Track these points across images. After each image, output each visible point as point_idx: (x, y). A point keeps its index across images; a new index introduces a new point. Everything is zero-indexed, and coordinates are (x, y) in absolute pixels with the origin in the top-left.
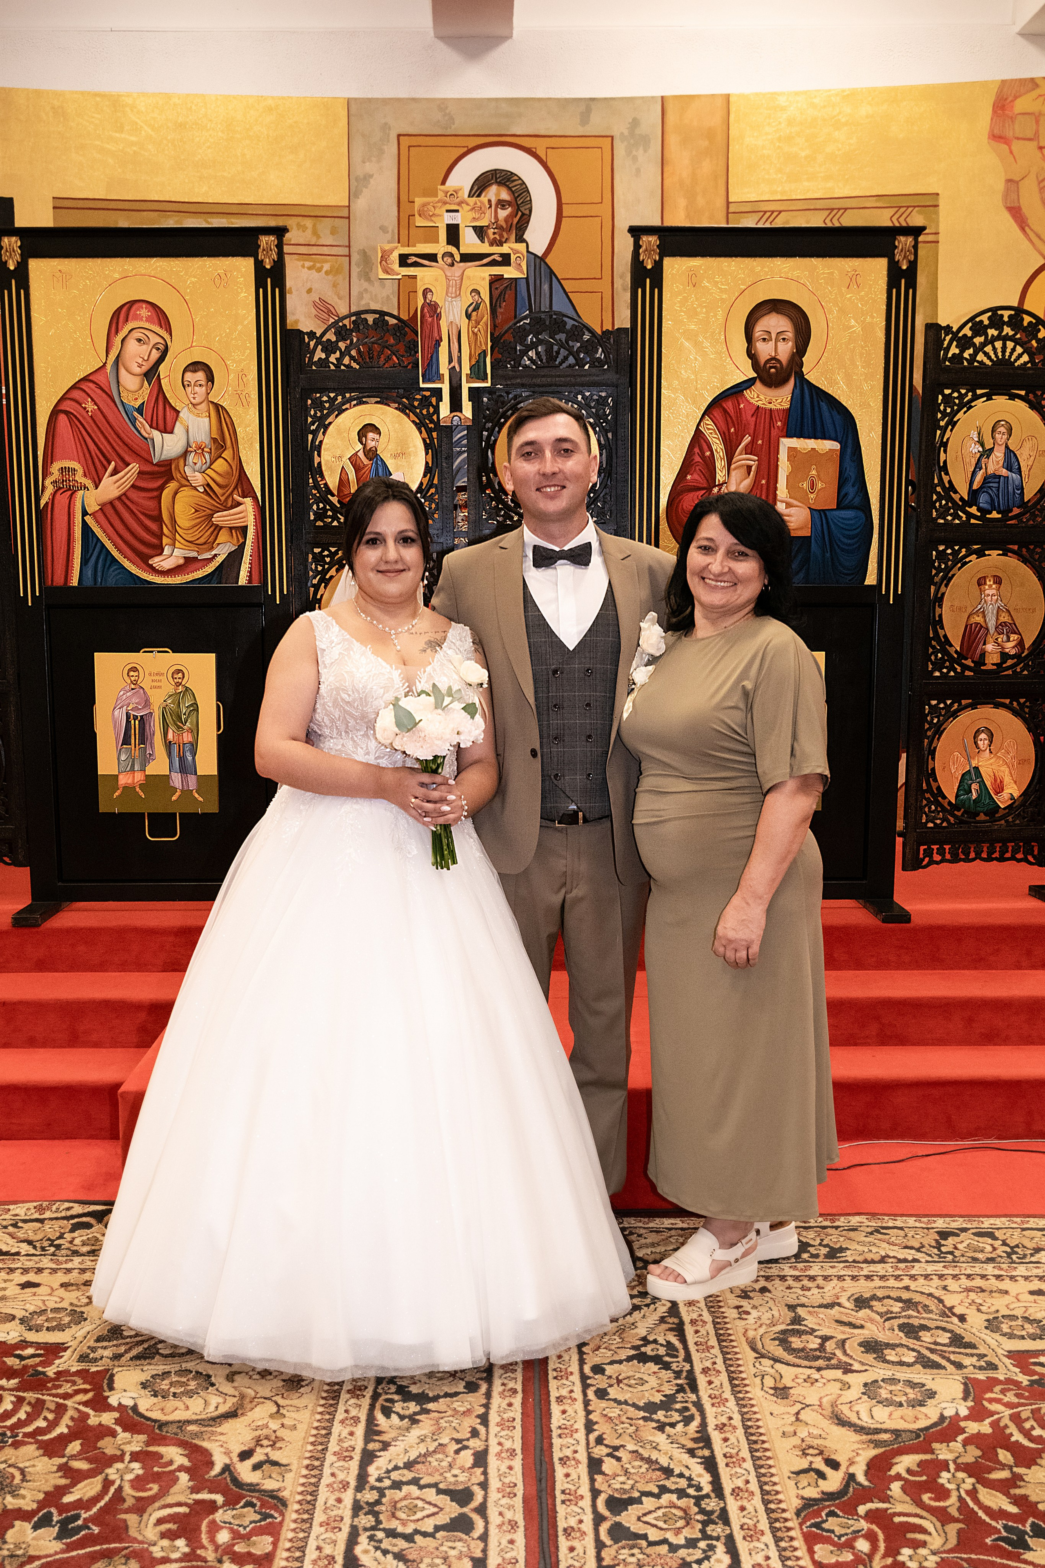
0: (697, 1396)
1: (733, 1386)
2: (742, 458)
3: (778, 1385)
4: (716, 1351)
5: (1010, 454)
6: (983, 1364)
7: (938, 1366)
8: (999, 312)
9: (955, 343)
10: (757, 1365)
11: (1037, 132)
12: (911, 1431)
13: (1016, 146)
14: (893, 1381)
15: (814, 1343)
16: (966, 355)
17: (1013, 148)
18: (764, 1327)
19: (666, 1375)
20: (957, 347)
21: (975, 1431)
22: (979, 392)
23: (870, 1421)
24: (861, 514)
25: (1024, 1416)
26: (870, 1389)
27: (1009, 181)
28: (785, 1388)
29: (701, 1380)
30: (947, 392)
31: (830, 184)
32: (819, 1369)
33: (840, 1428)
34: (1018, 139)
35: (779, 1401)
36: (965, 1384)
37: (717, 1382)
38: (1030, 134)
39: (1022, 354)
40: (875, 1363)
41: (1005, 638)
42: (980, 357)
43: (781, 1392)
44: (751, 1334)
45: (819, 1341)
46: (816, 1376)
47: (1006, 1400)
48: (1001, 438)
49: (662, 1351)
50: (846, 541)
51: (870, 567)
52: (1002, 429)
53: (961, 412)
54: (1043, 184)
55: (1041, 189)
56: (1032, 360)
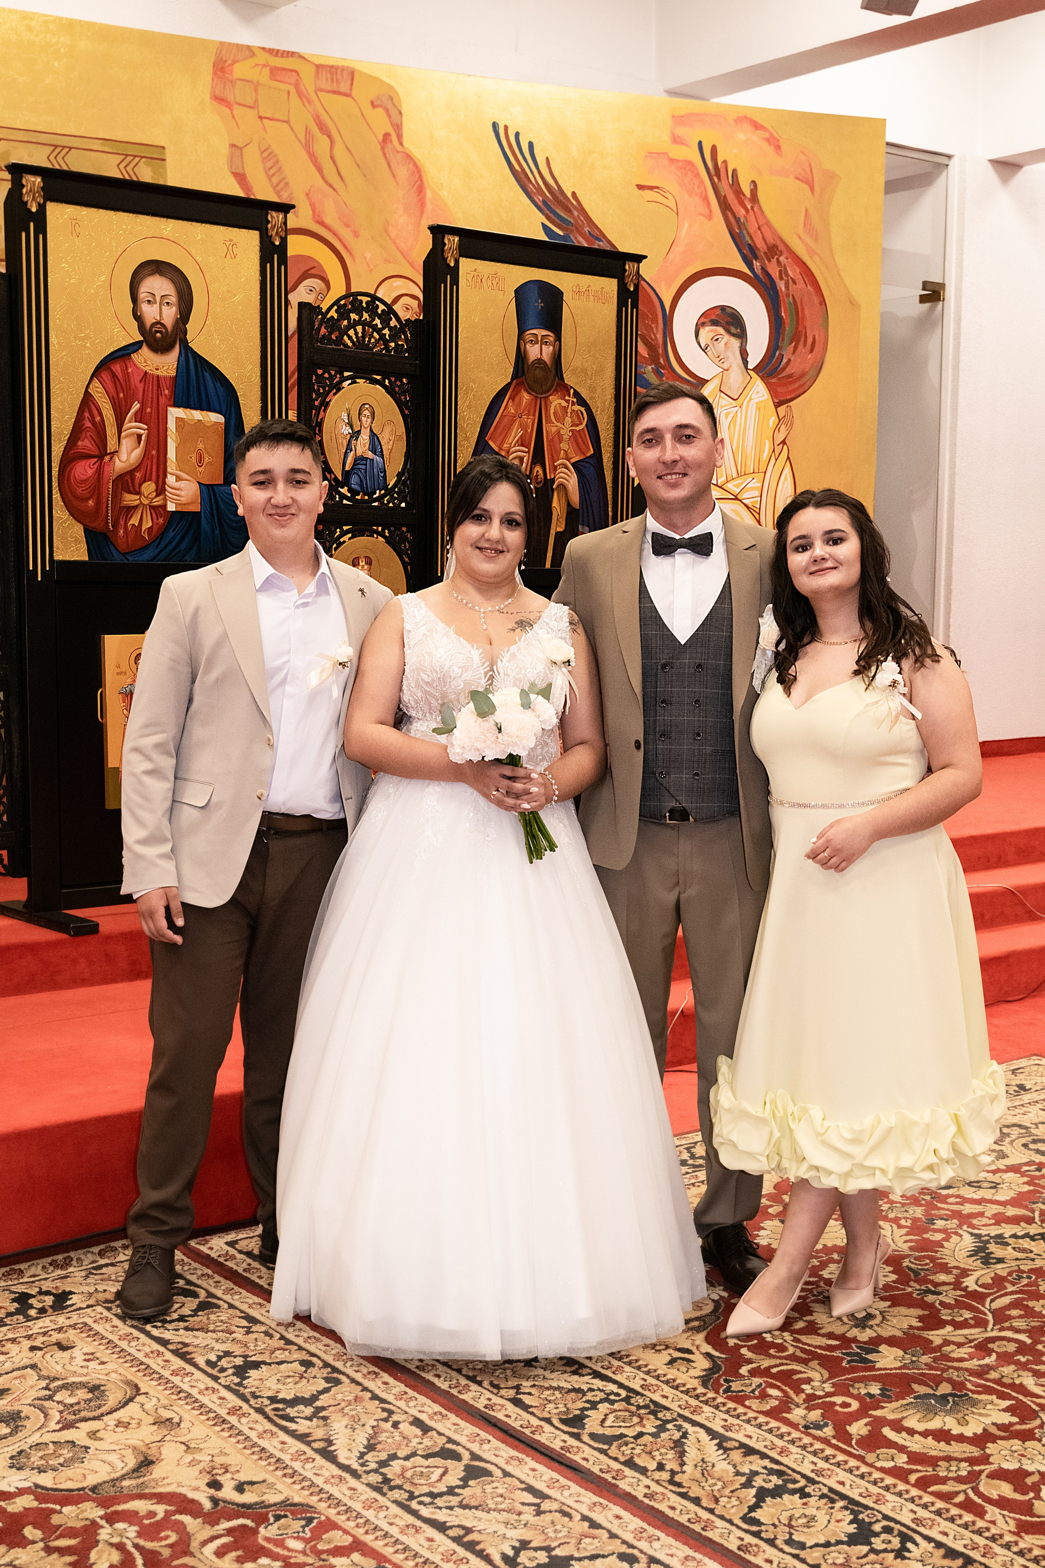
2: (132, 427)
5: (373, 435)
9: (324, 324)
11: (256, 101)
13: (238, 111)
16: (334, 336)
17: (235, 113)
20: (326, 328)
22: (347, 374)
27: (233, 146)
31: (52, 118)
34: (240, 104)
38: (250, 102)
39: (378, 340)
42: (345, 340)
48: (365, 420)
50: (233, 517)
52: (366, 413)
53: (332, 394)
54: (265, 154)
55: (264, 159)
56: (387, 348)
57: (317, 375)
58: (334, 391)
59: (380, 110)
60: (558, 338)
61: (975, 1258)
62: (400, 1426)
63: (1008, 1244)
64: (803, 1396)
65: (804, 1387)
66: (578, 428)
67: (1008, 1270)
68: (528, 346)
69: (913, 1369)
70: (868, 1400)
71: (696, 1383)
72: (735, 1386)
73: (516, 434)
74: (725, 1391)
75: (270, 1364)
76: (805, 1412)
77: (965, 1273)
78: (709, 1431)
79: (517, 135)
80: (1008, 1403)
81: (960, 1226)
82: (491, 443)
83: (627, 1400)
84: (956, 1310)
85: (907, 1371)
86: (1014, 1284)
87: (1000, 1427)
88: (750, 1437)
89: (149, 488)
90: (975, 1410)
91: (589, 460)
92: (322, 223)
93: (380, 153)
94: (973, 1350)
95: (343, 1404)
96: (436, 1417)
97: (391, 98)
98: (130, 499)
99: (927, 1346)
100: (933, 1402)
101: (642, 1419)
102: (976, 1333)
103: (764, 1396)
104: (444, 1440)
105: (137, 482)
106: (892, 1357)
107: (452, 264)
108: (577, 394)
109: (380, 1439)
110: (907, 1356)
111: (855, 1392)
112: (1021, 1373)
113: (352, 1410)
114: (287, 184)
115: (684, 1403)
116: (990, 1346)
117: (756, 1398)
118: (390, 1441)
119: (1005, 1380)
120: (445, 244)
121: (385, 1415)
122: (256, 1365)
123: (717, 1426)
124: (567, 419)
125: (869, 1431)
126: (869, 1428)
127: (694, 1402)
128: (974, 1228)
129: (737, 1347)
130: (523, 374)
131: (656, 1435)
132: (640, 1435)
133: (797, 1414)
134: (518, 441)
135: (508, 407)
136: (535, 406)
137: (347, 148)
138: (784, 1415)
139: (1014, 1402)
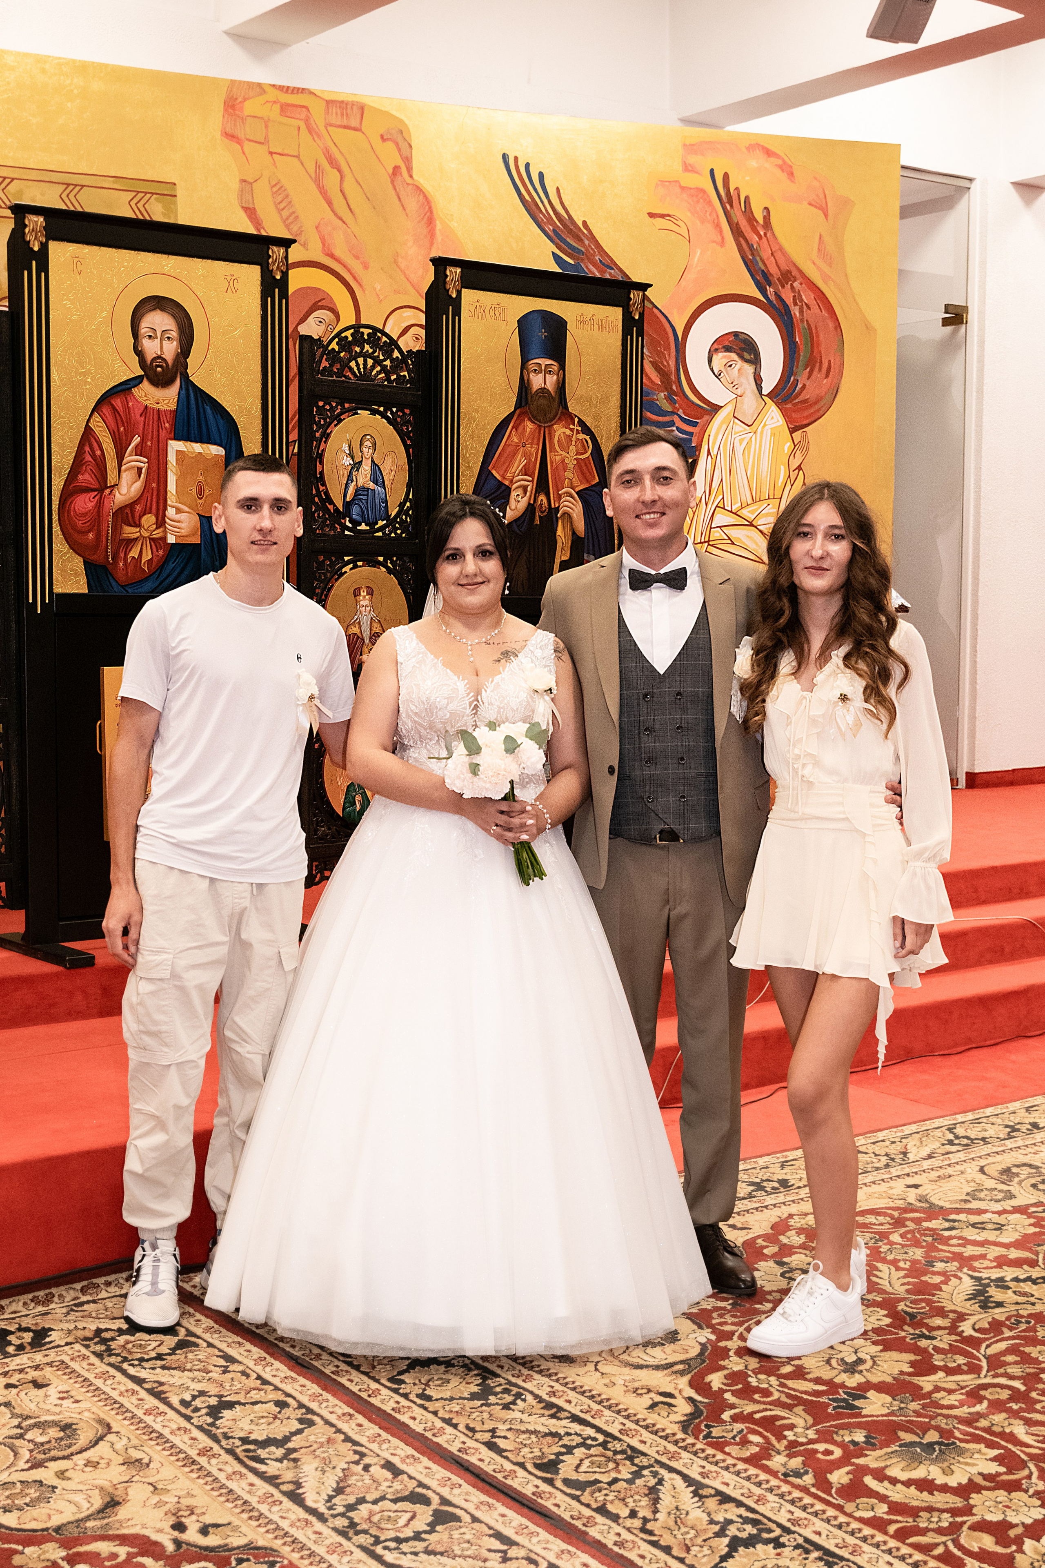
2: (132, 460)
5: (376, 468)
8: (361, 330)
9: (326, 357)
11: (267, 137)
12: (694, 1359)
13: (248, 146)
16: (336, 369)
17: (245, 148)
20: (327, 360)
22: (348, 406)
23: (657, 1360)
27: (244, 181)
30: (321, 404)
33: (641, 1370)
34: (249, 140)
38: (261, 138)
39: (380, 371)
42: (347, 372)
48: (367, 451)
52: (368, 443)
53: (333, 425)
54: (275, 189)
55: (273, 193)
57: (318, 407)
58: (335, 422)
59: (390, 145)
60: (563, 367)
61: (973, 1301)
62: (371, 1469)
63: (1009, 1288)
64: (785, 1442)
65: (786, 1433)
66: (583, 457)
67: (1007, 1315)
68: (532, 376)
69: (901, 1415)
70: (852, 1447)
71: (676, 1428)
72: (716, 1432)
73: (520, 462)
74: (705, 1437)
75: (244, 1404)
76: (786, 1459)
77: (961, 1317)
78: (685, 1477)
79: (527, 166)
80: (996, 1452)
81: (960, 1269)
82: (494, 473)
83: (604, 1445)
84: (949, 1356)
85: (894, 1418)
86: (1011, 1329)
87: (985, 1477)
88: (727, 1484)
89: (149, 520)
90: (961, 1460)
91: (595, 490)
92: (332, 256)
93: (390, 185)
94: (964, 1397)
95: (315, 1446)
96: (408, 1461)
97: (401, 132)
98: (129, 532)
99: (916, 1393)
100: (918, 1450)
101: (618, 1465)
102: (968, 1380)
103: (745, 1442)
104: (415, 1483)
105: (137, 515)
106: (880, 1404)
107: (454, 296)
108: (582, 422)
109: (349, 1482)
110: (895, 1403)
111: (838, 1439)
112: (1012, 1421)
113: (323, 1452)
114: (297, 217)
115: (662, 1449)
116: (982, 1393)
117: (737, 1444)
118: (359, 1484)
119: (994, 1428)
120: (447, 276)
121: (357, 1457)
122: (231, 1405)
123: (694, 1474)
124: (572, 447)
125: (851, 1480)
126: (851, 1476)
127: (672, 1448)
128: (975, 1271)
129: (722, 1391)
130: (527, 404)
131: (630, 1482)
132: (615, 1481)
133: (777, 1462)
134: (522, 470)
135: (513, 435)
136: (540, 435)
137: (357, 181)
138: (764, 1462)
139: (1002, 1451)
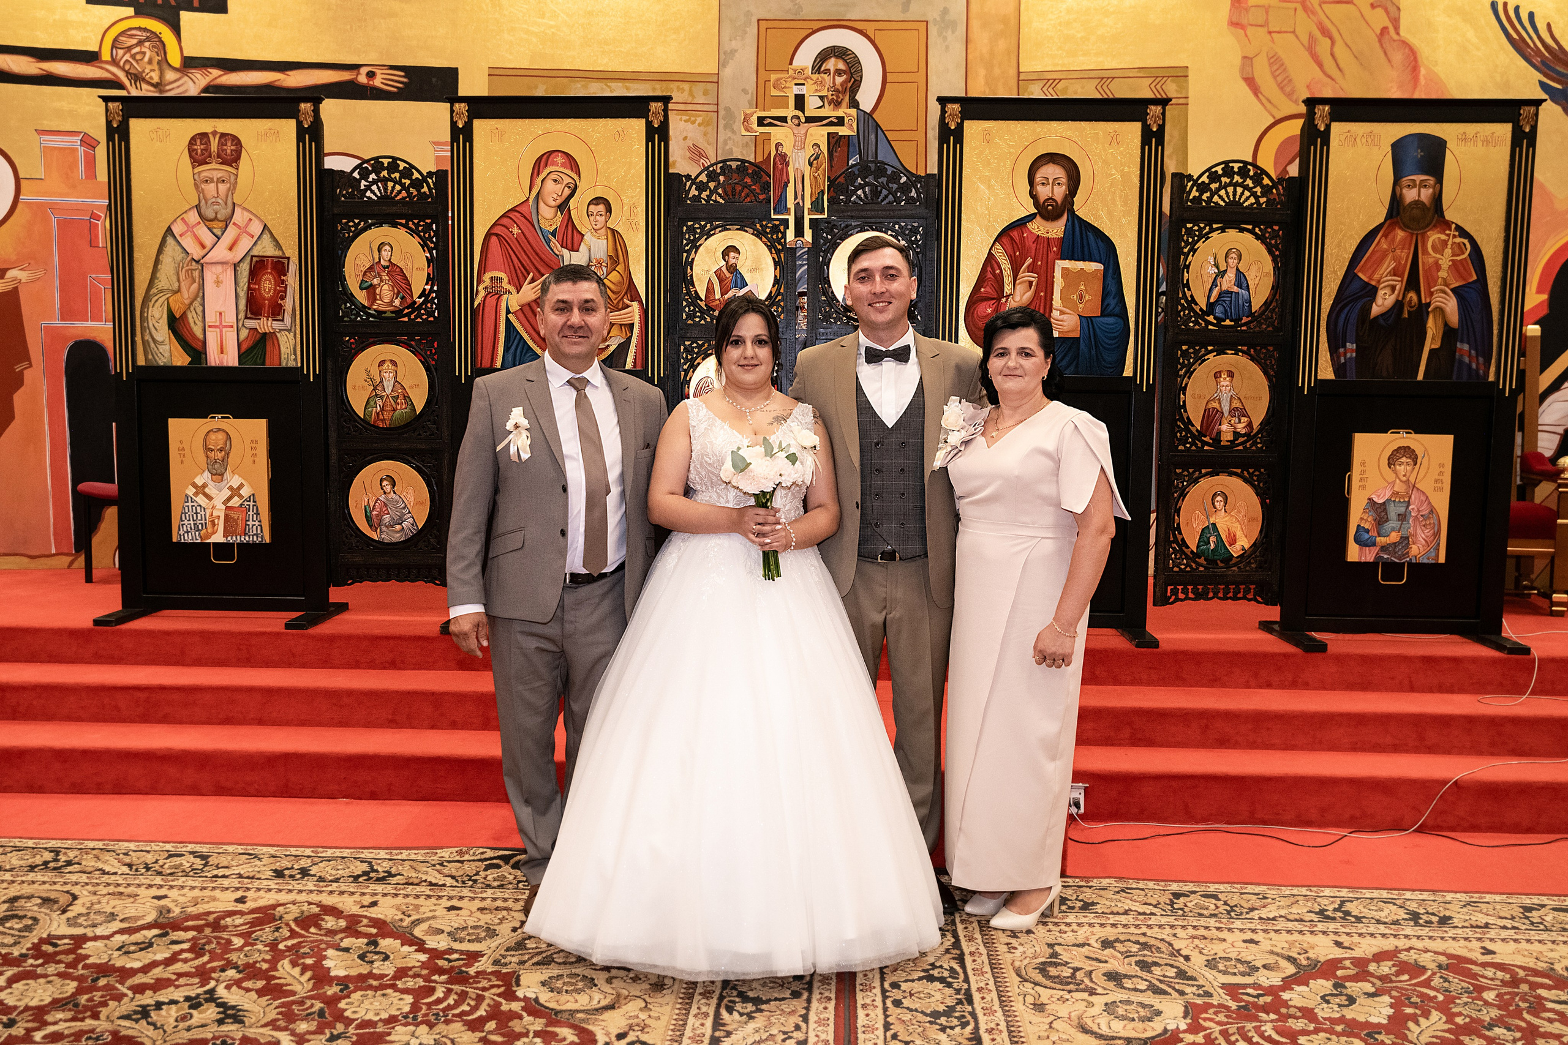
0: (973, 1008)
1: (1001, 1002)
2: (1025, 275)
3: (1037, 1002)
4: (989, 975)
5: (1239, 273)
6: (1201, 992)
7: (1165, 993)
8: (1231, 165)
9: (1195, 188)
10: (1021, 987)
12: (1139, 1039)
13: (1250, 31)
14: (1128, 1002)
15: (1067, 972)
16: (1204, 197)
17: (1248, 32)
18: (1028, 959)
19: (949, 991)
20: (1197, 191)
21: (1191, 1041)
22: (1215, 226)
23: (1108, 1030)
24: (1120, 320)
25: (1230, 1031)
26: (1110, 1008)
27: (1245, 57)
28: (1042, 1004)
29: (976, 997)
30: (1189, 226)
31: (1100, 59)
32: (1070, 992)
33: (1084, 1035)
34: (1252, 25)
35: (1037, 1013)
36: (1186, 1007)
37: (988, 998)
38: (1261, 21)
39: (1250, 196)
40: (1115, 989)
41: (1237, 421)
42: (1216, 198)
43: (1039, 1007)
44: (1017, 964)
45: (1072, 971)
46: (1068, 996)
47: (1217, 1019)
48: (1232, 262)
49: (946, 974)
50: (1107, 341)
51: (1127, 362)
52: (1234, 255)
53: (1200, 242)
54: (1272, 60)
55: (1271, 64)
56: (1257, 202)
57: (1186, 229)
58: (1203, 240)
59: (1379, 11)
60: (1440, 180)
66: (1459, 258)
68: (1405, 191)
73: (1388, 265)
79: (1517, 7)
82: (1361, 275)
91: (1473, 286)
93: (1377, 45)
107: (1323, 129)
108: (1459, 228)
114: (1290, 81)
120: (1318, 113)
124: (1446, 250)
130: (1398, 214)
134: (1390, 272)
135: (1381, 243)
136: (1412, 239)
137: (1347, 45)
